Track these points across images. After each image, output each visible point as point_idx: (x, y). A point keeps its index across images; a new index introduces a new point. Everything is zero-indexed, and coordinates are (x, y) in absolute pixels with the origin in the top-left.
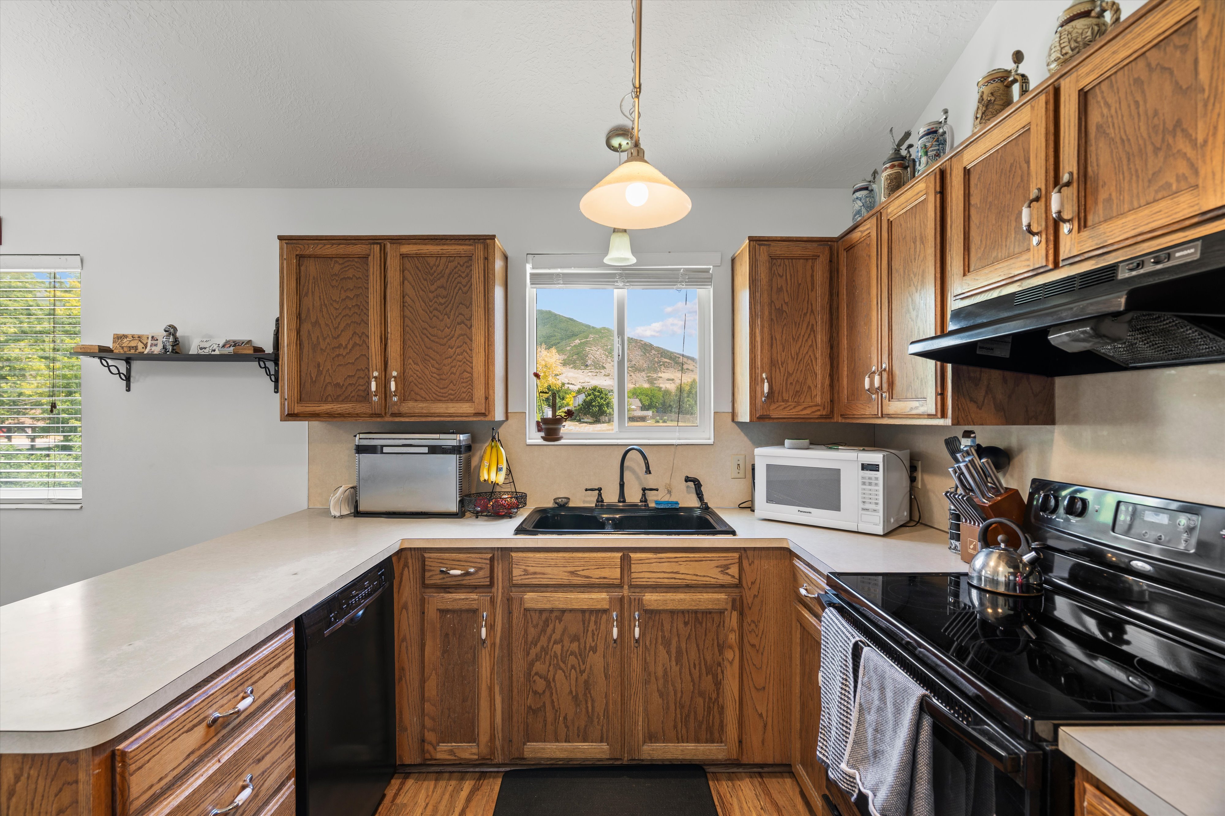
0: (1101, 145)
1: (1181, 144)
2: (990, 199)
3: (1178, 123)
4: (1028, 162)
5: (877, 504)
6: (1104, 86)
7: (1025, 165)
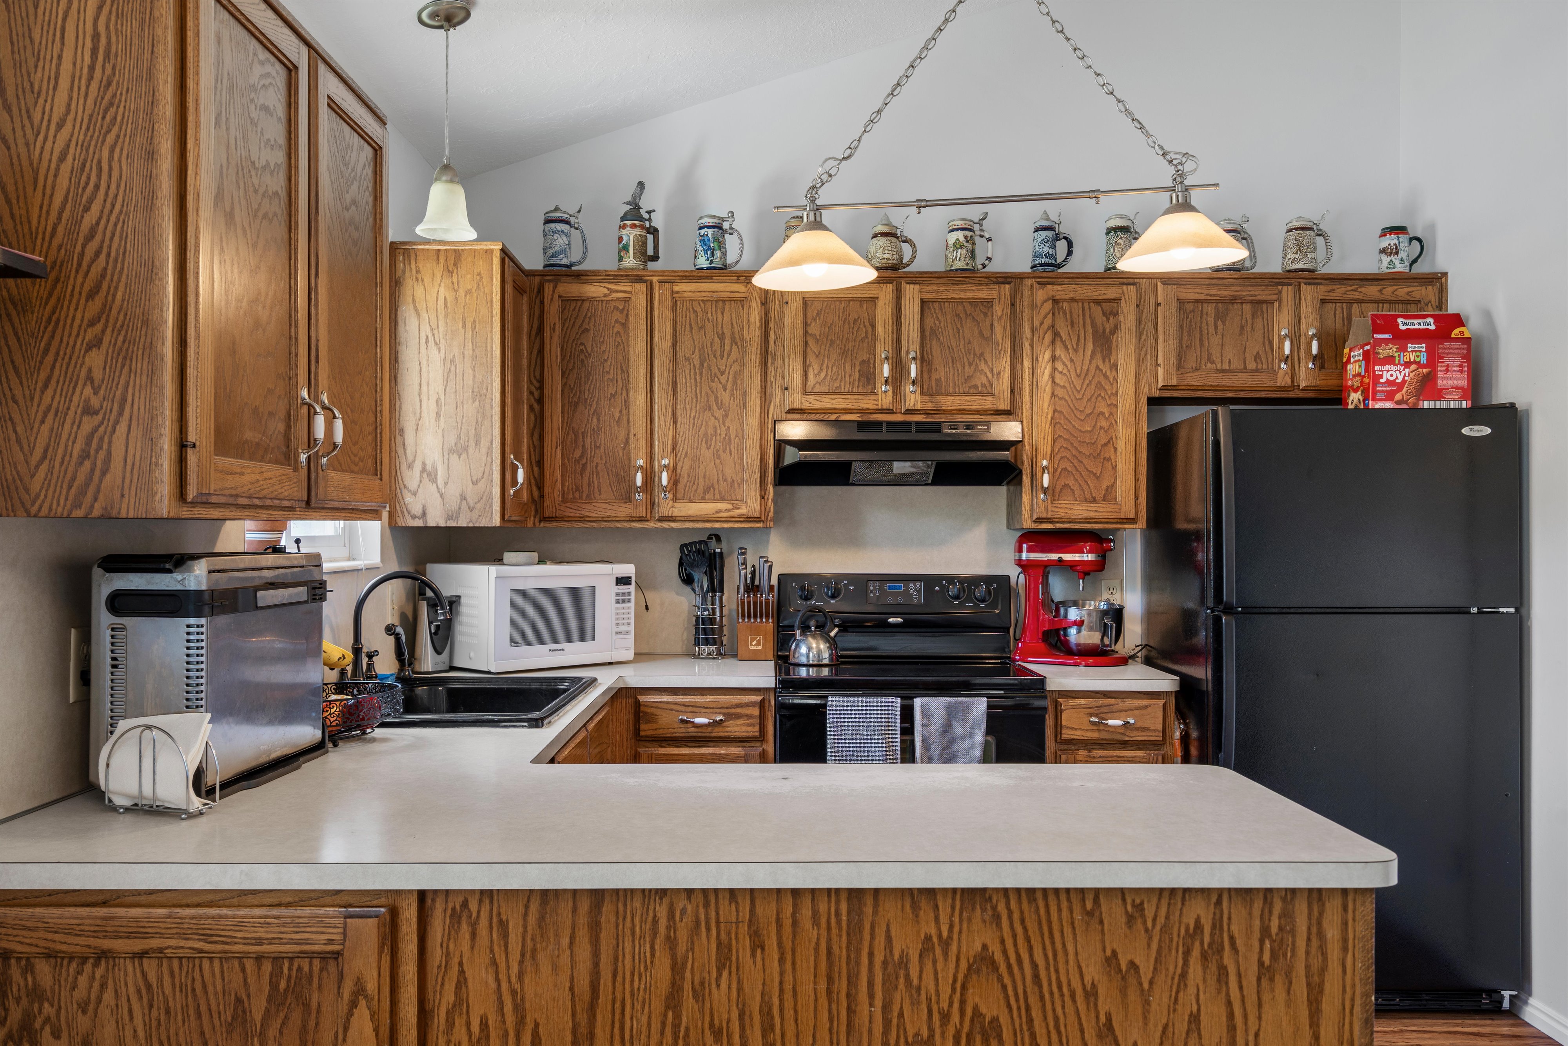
0: (934, 342)
1: (983, 366)
2: (832, 337)
3: (982, 354)
4: (873, 326)
5: (629, 624)
6: (936, 305)
7: (870, 328)
